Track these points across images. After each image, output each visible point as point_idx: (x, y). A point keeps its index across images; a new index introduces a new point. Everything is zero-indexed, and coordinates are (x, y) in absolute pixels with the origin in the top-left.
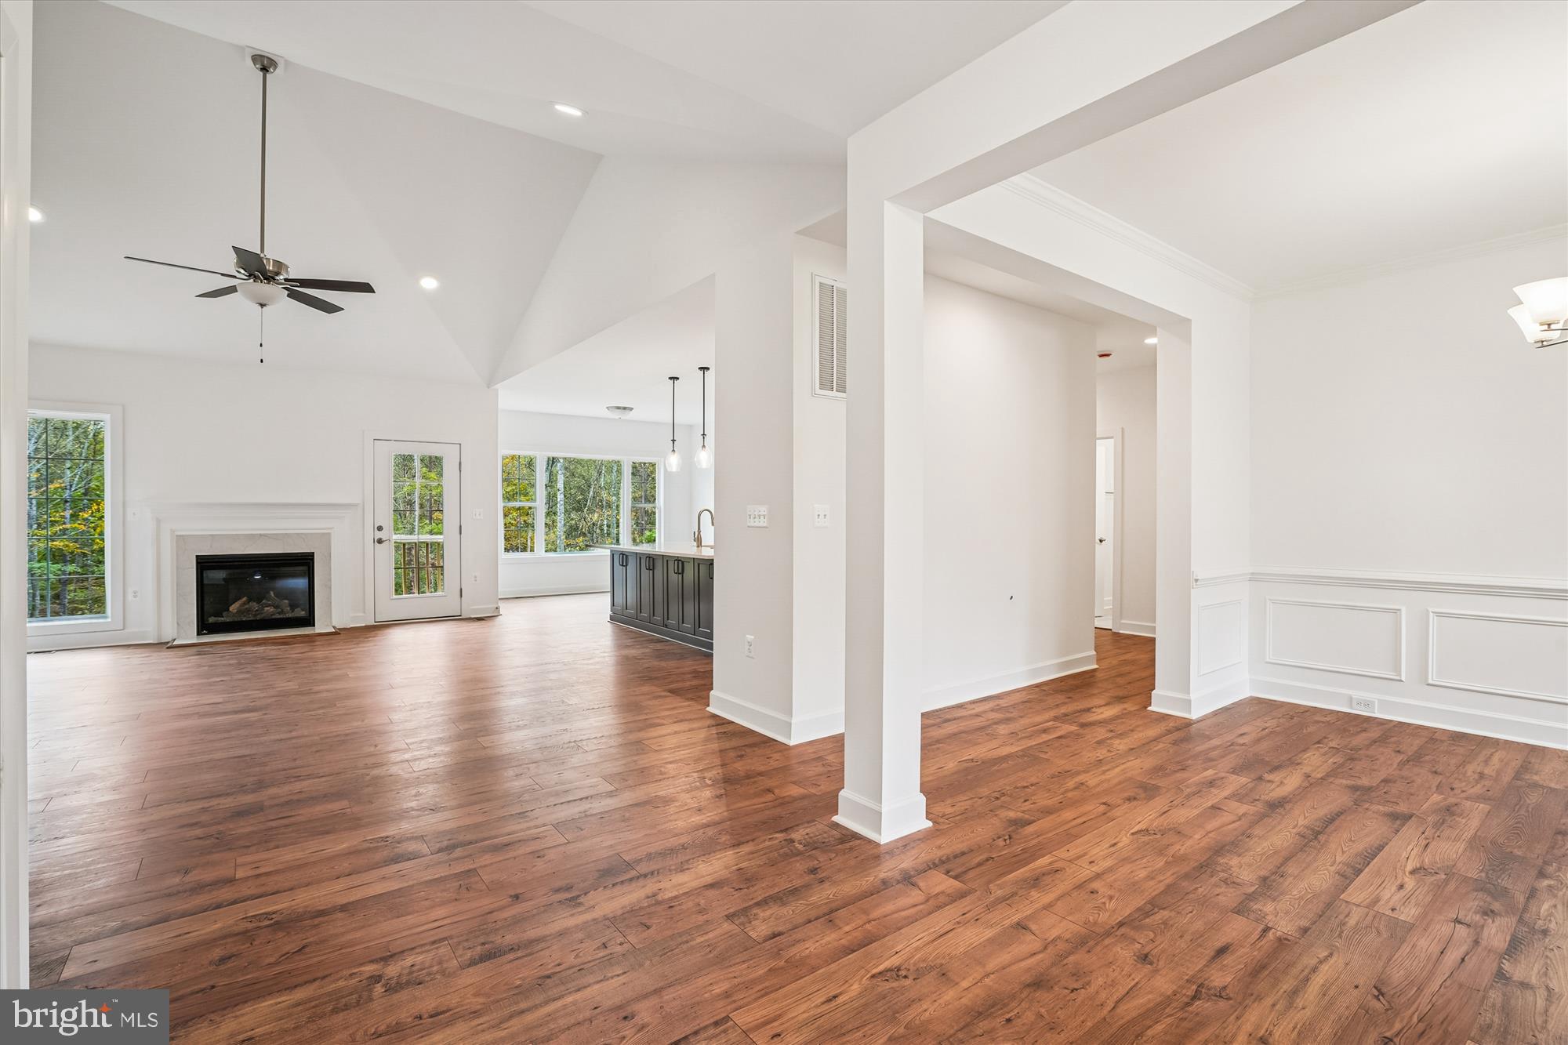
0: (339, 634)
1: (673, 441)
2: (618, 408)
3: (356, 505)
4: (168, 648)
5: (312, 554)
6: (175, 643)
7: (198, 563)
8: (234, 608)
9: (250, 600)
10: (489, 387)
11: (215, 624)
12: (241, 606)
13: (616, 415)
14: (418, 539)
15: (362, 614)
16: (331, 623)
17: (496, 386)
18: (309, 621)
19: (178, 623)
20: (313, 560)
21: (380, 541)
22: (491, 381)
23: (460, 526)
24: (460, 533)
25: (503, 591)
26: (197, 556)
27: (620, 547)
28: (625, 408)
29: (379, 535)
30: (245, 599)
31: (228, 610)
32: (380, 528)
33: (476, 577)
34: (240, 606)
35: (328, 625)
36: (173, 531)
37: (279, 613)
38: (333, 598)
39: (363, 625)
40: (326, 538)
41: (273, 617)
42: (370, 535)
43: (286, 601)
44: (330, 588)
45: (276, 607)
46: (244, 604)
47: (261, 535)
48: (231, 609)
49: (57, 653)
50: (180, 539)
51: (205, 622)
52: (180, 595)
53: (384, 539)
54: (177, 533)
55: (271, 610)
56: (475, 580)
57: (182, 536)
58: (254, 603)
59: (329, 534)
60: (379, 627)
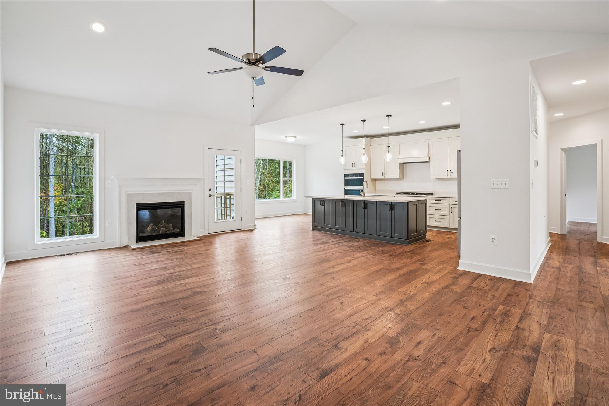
2: (291, 137)
3: (201, 179)
4: (132, 250)
5: (184, 202)
6: (133, 247)
7: (136, 207)
10: (251, 126)
15: (204, 230)
16: (191, 234)
17: (254, 126)
18: (182, 234)
19: (128, 237)
20: (184, 205)
21: (210, 196)
23: (241, 189)
24: (241, 192)
26: (136, 204)
29: (210, 193)
30: (152, 224)
32: (210, 190)
33: (247, 211)
34: (152, 227)
35: (190, 236)
36: (126, 192)
37: (169, 231)
38: (192, 223)
39: (204, 235)
40: (190, 194)
41: (166, 232)
42: (206, 193)
43: (171, 225)
44: (191, 218)
45: (166, 228)
47: (163, 193)
48: (148, 229)
49: (78, 254)
50: (129, 196)
51: (139, 236)
52: (129, 223)
53: (212, 195)
54: (128, 193)
55: (164, 229)
56: (247, 213)
57: (130, 194)
58: (155, 226)
59: (191, 192)
60: (212, 237)
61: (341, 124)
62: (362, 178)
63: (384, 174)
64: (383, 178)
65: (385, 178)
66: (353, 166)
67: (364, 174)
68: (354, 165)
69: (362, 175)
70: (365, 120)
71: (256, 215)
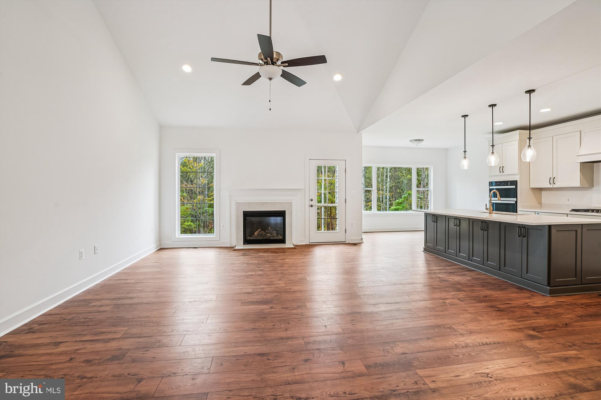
0: (296, 248)
1: (465, 152)
2: (416, 140)
3: (302, 189)
4: (233, 250)
5: (285, 211)
6: (236, 248)
7: (244, 214)
8: (256, 233)
9: (262, 230)
10: (358, 133)
11: (250, 240)
12: (259, 232)
13: (414, 145)
14: (327, 205)
15: (305, 239)
16: (292, 242)
17: (361, 132)
18: (283, 241)
19: (237, 239)
20: (285, 214)
21: (312, 206)
22: (359, 129)
23: (346, 199)
24: (346, 202)
25: (364, 229)
26: (243, 211)
27: (429, 211)
28: (419, 140)
29: (311, 203)
30: (260, 230)
31: (254, 234)
32: (312, 200)
33: (352, 224)
35: (291, 243)
36: (235, 201)
37: (272, 237)
38: (293, 231)
39: (305, 244)
40: (290, 204)
41: (270, 238)
42: (308, 203)
43: (275, 232)
44: (292, 227)
45: (271, 234)
46: (260, 232)
47: (266, 203)
48: (255, 234)
49: (200, 248)
50: (238, 204)
51: (246, 239)
52: (238, 227)
53: (313, 205)
54: (237, 202)
55: (269, 235)
56: (352, 225)
57: (239, 203)
58: (263, 232)
59: (292, 202)
60: (311, 246)
61: (463, 116)
62: (514, 187)
63: (553, 180)
64: (551, 186)
65: (555, 186)
66: (501, 171)
67: (517, 181)
68: (502, 169)
69: (515, 183)
70: (495, 105)
71: (363, 228)
